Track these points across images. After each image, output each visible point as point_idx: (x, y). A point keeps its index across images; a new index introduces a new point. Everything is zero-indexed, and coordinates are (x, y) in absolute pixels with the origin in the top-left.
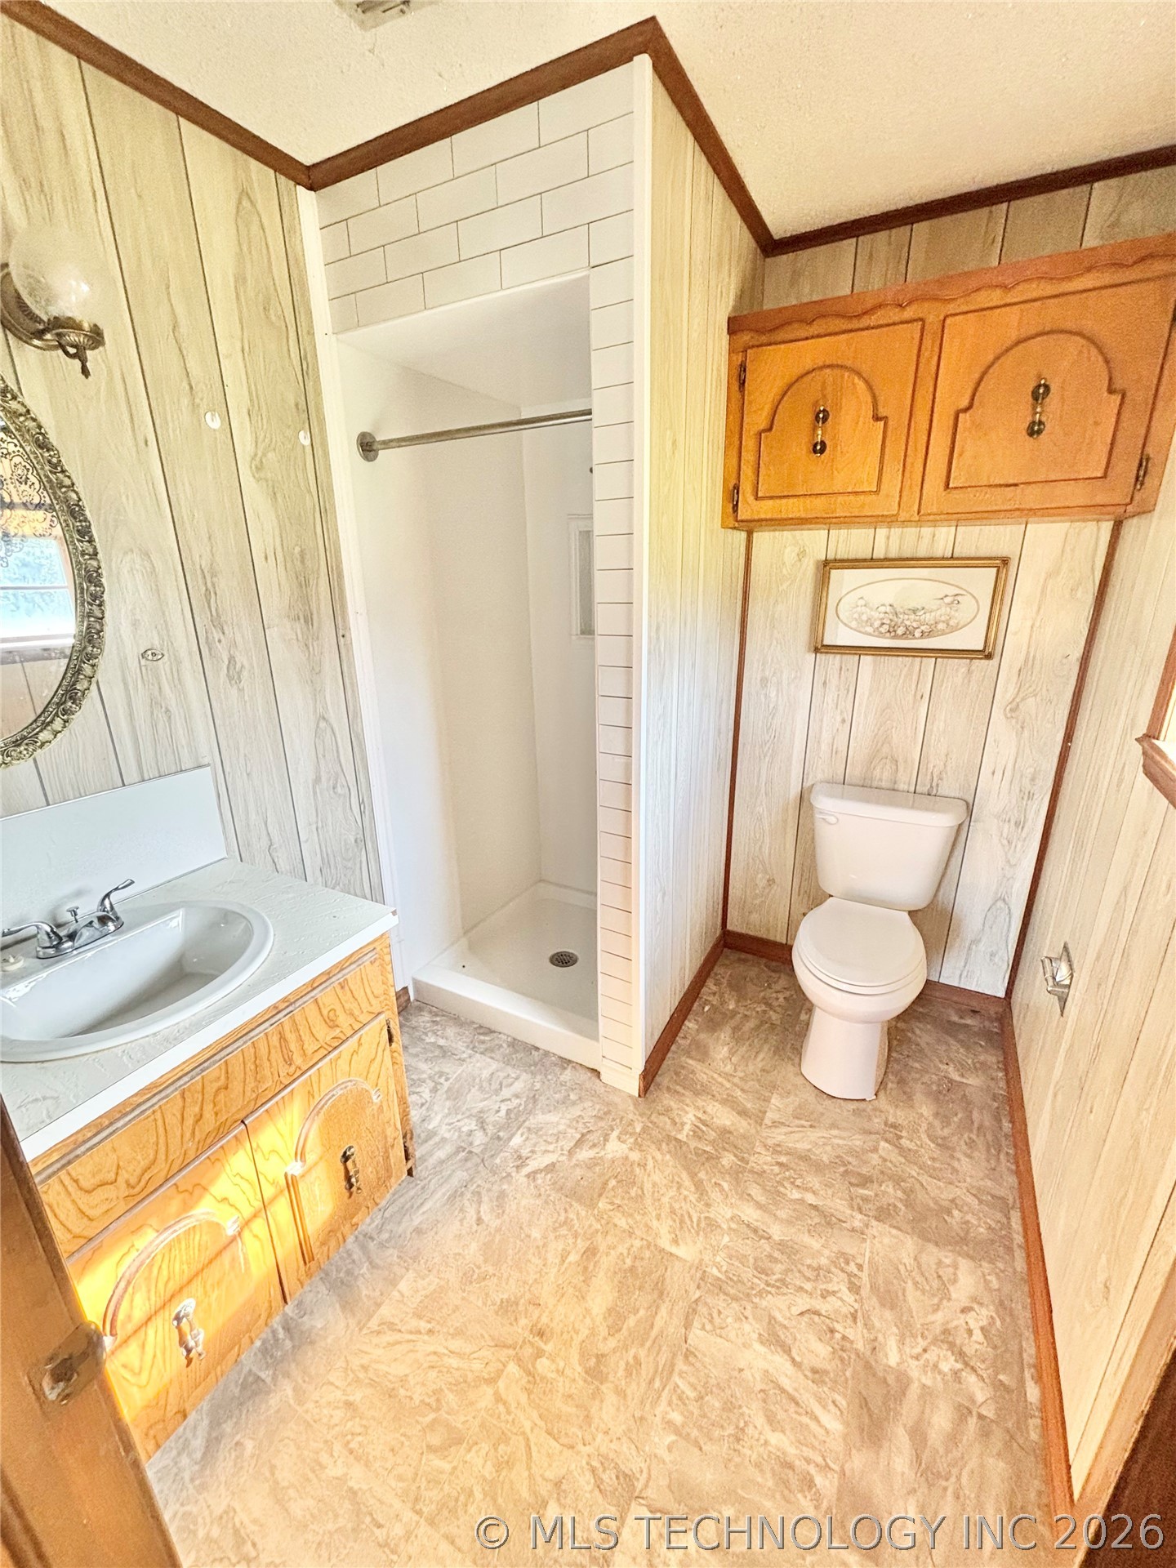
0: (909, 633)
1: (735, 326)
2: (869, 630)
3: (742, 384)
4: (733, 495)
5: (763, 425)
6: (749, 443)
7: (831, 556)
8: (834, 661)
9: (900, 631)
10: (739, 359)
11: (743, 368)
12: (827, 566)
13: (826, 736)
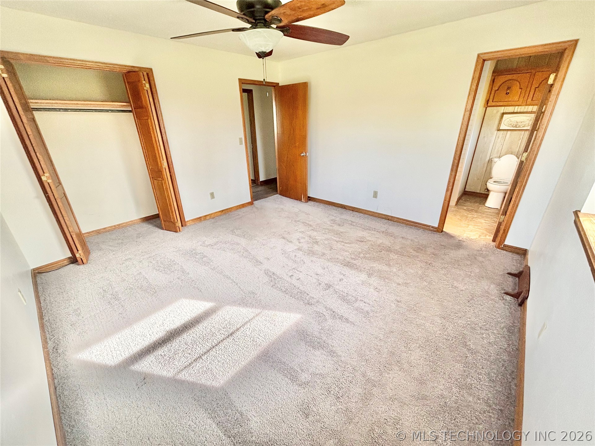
0: (519, 127)
1: (494, 72)
2: (511, 126)
3: (493, 82)
4: (487, 102)
5: (497, 89)
6: (493, 92)
7: (504, 112)
8: (502, 132)
9: (518, 126)
10: (493, 78)
11: (494, 79)
12: (503, 114)
13: (497, 148)
